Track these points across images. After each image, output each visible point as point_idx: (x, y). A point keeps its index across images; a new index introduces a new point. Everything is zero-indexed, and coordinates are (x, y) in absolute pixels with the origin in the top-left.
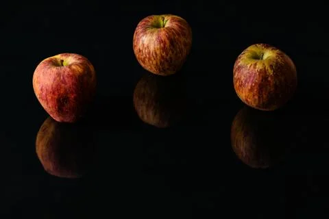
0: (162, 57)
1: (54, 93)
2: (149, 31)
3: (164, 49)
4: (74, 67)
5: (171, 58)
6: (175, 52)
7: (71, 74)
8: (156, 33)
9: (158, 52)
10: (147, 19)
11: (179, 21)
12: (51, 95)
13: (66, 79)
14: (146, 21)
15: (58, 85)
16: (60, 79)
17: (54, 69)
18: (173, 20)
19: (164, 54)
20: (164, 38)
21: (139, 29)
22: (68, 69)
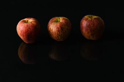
0: (58, 34)
1: (26, 33)
2: (53, 23)
3: (58, 31)
4: (33, 23)
5: (61, 34)
6: (63, 32)
7: (32, 25)
8: (56, 24)
9: (56, 32)
10: (53, 18)
11: (66, 20)
12: (25, 33)
13: (30, 27)
14: (53, 19)
15: (28, 30)
16: (28, 27)
17: (26, 24)
18: (63, 19)
19: (58, 33)
20: (58, 26)
21: (50, 22)
22: (31, 24)
